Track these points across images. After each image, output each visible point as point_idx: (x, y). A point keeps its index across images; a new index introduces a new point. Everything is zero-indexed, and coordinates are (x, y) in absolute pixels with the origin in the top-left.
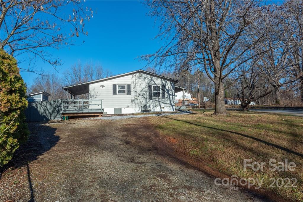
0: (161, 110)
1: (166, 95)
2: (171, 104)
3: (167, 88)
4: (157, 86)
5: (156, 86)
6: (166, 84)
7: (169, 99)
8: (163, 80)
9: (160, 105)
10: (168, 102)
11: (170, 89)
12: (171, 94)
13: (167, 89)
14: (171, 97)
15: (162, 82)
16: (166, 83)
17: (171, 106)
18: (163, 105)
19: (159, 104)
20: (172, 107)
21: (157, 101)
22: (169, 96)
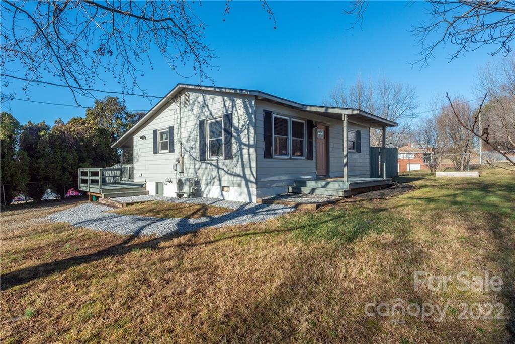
0: (222, 195)
1: (235, 147)
2: (244, 177)
3: (235, 122)
4: (216, 122)
5: (213, 121)
6: (232, 111)
7: (240, 160)
8: (226, 98)
9: (220, 180)
10: (238, 170)
11: (243, 126)
12: (245, 140)
13: (236, 125)
14: (245, 151)
15: (225, 106)
16: (234, 106)
17: (244, 183)
18: (226, 179)
19: (218, 175)
20: (247, 186)
21: (214, 165)
22: (241, 149)
